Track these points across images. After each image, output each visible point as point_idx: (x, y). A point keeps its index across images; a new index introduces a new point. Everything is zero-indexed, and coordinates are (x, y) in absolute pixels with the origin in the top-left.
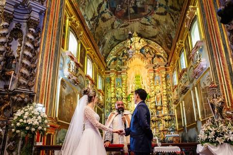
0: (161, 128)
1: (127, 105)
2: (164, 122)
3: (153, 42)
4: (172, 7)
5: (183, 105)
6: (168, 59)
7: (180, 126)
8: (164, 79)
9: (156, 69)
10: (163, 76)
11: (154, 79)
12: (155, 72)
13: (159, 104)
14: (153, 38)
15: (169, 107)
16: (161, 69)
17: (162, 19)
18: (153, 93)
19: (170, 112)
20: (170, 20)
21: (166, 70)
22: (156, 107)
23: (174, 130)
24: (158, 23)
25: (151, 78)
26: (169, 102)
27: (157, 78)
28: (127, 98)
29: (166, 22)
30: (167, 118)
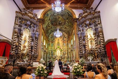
0: (65, 60)
1: (55, 53)
2: (66, 58)
3: (64, 32)
4: (70, 25)
5: (71, 54)
6: (68, 38)
7: (70, 60)
8: (67, 45)
9: (64, 41)
10: (67, 44)
11: (63, 45)
12: (64, 42)
13: (65, 53)
14: (64, 31)
15: (67, 54)
16: (66, 42)
17: (67, 27)
18: (63, 49)
19: (68, 55)
20: (69, 28)
21: (68, 42)
22: (64, 54)
23: (68, 61)
24: (66, 28)
25: (63, 44)
26: (68, 52)
27: (64, 44)
28: (55, 51)
29: (68, 28)
30: (67, 57)
